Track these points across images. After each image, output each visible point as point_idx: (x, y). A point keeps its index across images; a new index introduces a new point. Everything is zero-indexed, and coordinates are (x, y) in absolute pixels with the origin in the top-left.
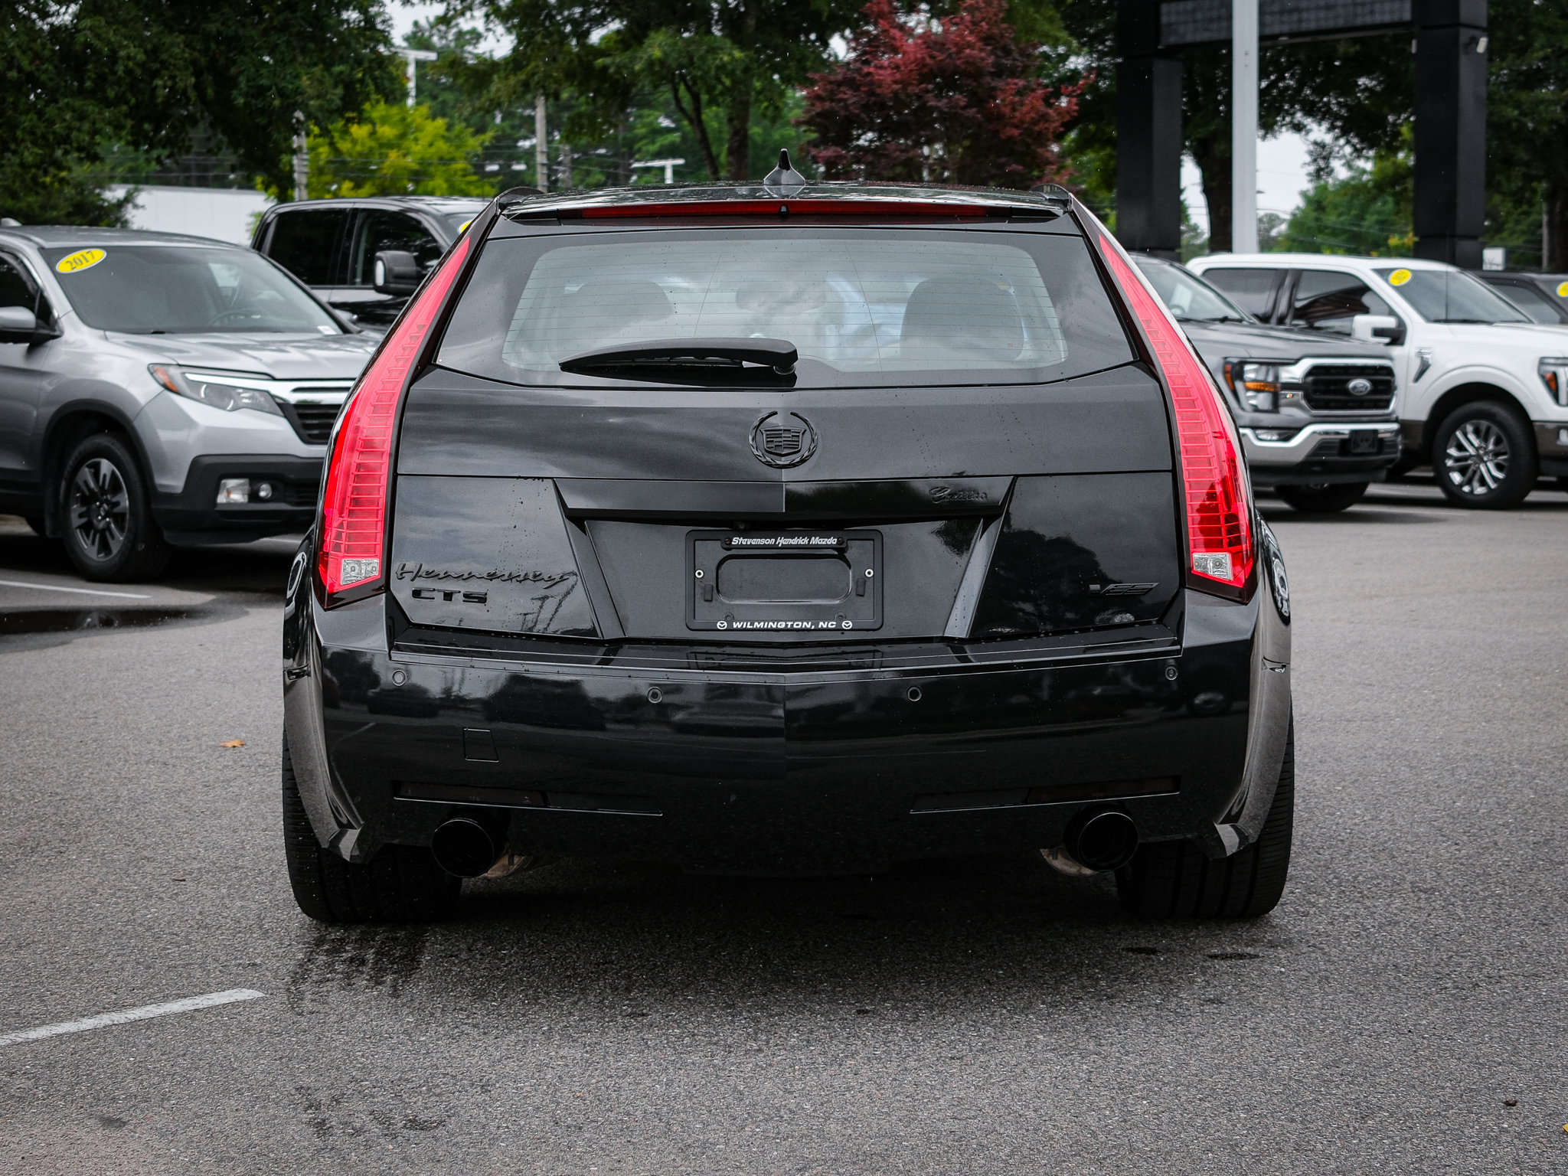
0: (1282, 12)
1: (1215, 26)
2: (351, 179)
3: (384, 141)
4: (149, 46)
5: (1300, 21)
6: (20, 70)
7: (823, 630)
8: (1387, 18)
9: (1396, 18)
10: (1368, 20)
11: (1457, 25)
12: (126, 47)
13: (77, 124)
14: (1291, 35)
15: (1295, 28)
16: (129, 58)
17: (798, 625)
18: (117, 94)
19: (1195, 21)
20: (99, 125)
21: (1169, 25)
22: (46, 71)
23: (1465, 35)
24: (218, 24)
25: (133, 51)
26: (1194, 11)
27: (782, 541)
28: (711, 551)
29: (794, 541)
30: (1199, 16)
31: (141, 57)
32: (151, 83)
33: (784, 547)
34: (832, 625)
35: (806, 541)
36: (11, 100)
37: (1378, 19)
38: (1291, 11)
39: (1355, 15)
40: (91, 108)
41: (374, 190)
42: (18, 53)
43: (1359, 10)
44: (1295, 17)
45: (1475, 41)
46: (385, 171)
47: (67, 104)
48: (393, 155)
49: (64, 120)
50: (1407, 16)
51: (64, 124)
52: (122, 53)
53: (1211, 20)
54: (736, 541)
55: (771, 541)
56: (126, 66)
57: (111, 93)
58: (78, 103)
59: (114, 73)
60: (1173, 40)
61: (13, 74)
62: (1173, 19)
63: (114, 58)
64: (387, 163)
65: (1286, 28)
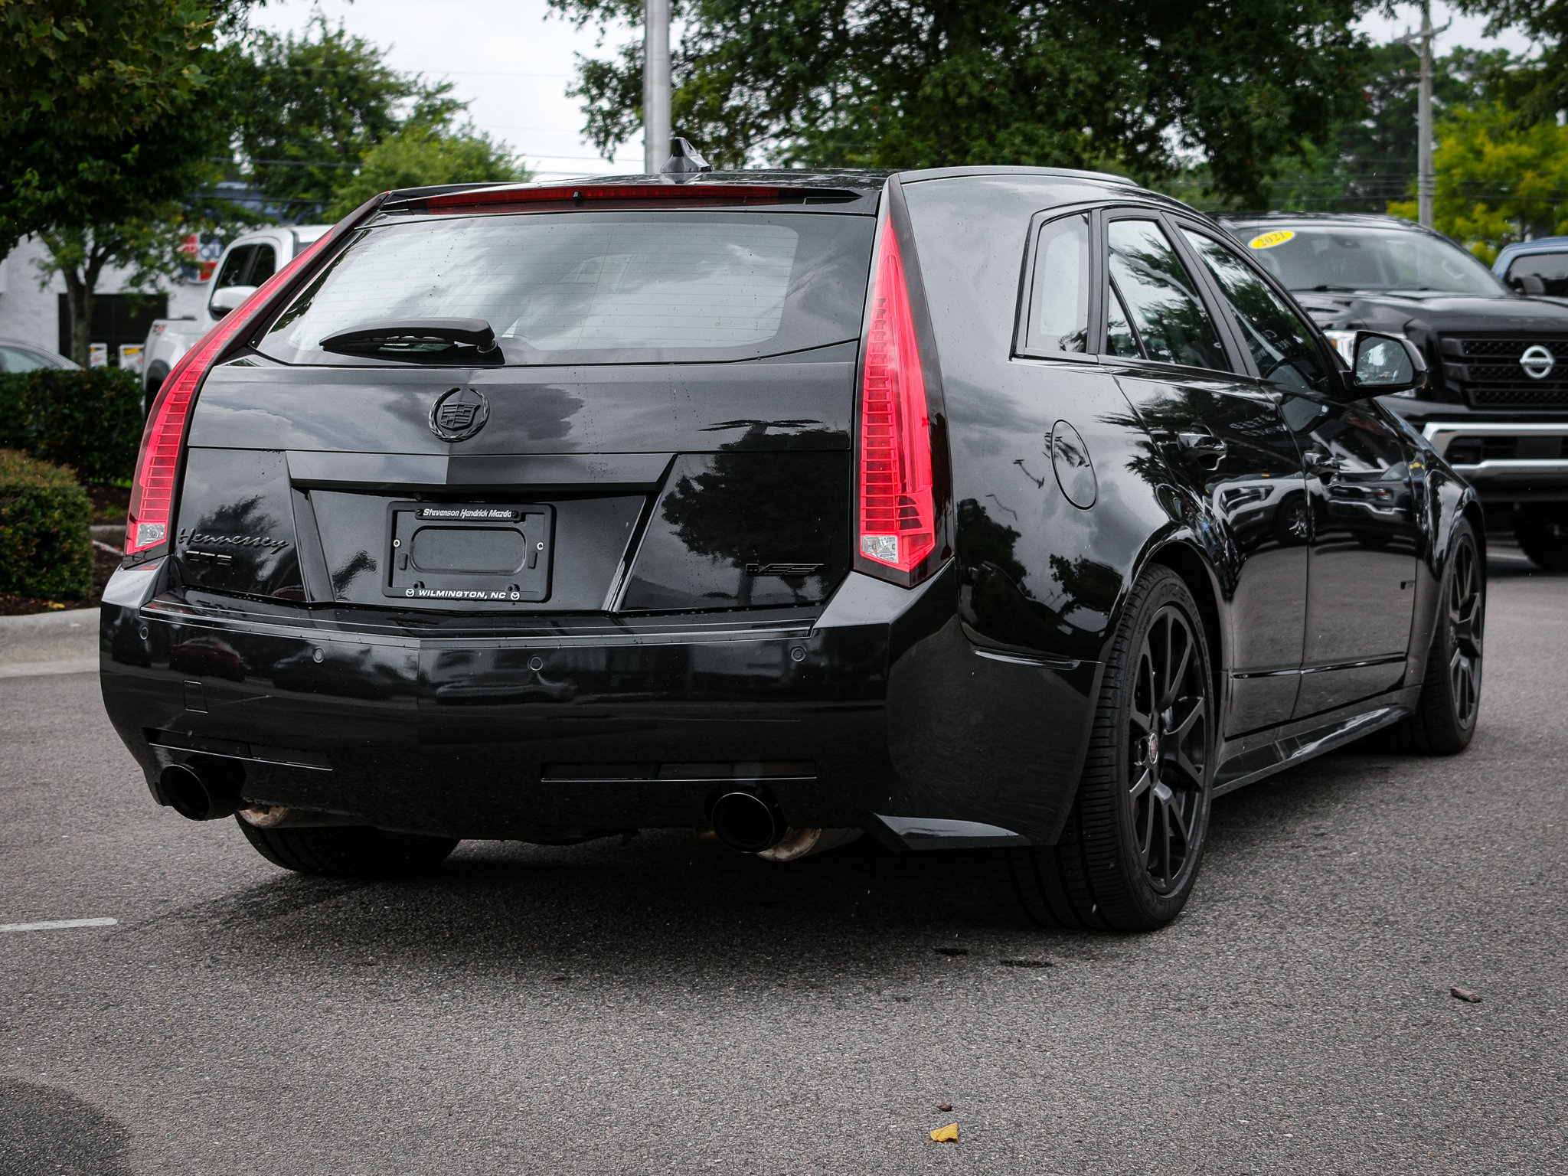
2: (1484, 201)
3: (1522, 161)
4: (1104, 68)
6: (970, 96)
7: (494, 600)
12: (1079, 69)
13: (1026, 148)
16: (1080, 80)
17: (473, 595)
18: (1067, 118)
20: (1048, 149)
22: (998, 96)
24: (1176, 45)
25: (1084, 73)
27: (466, 513)
28: (408, 522)
29: (476, 514)
31: (1093, 78)
32: (1103, 105)
33: (467, 520)
34: (502, 595)
35: (485, 513)
36: (964, 126)
40: (1041, 131)
41: (1510, 213)
42: (969, 79)
46: (1519, 194)
47: (1018, 129)
48: (1529, 175)
49: (1013, 145)
51: (1015, 148)
52: (1073, 76)
54: (427, 512)
55: (455, 513)
56: (1076, 89)
57: (1062, 116)
58: (1029, 128)
59: (1065, 96)
61: (963, 101)
63: (1064, 80)
64: (1523, 185)
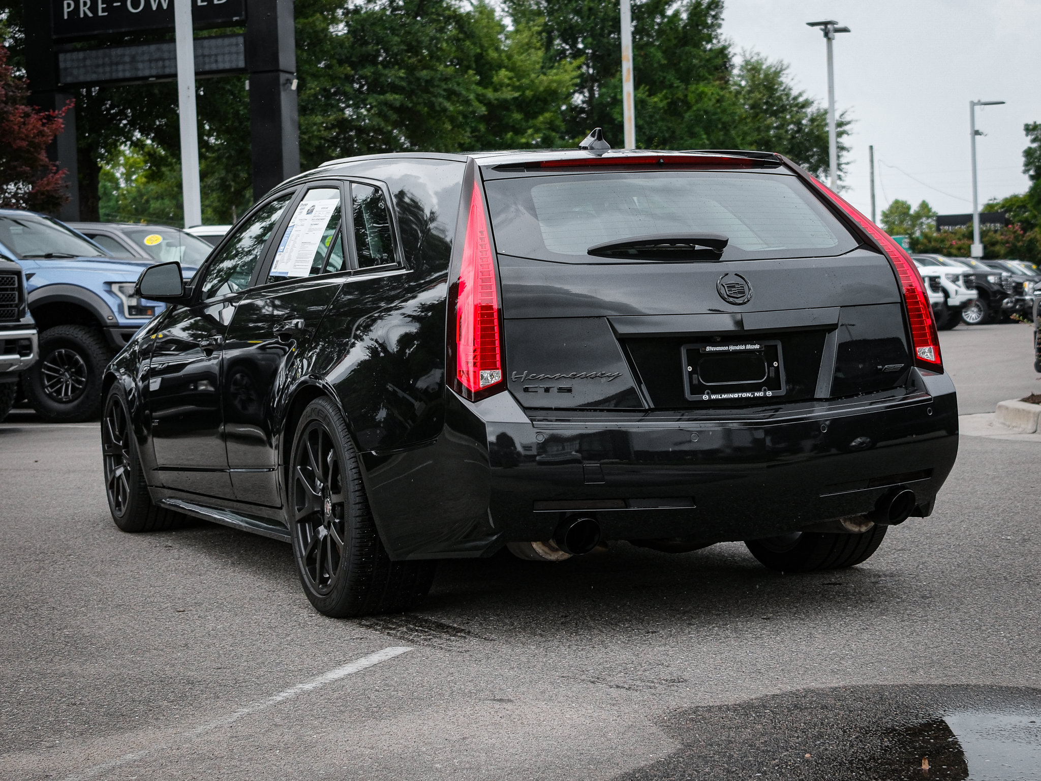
0: (150, 61)
1: (101, 70)
5: (164, 67)
8: (227, 66)
9: (234, 66)
10: (214, 67)
11: (278, 70)
14: (158, 77)
15: (160, 72)
19: (85, 66)
21: (66, 69)
23: (283, 77)
26: (85, 59)
27: (732, 348)
30: (88, 62)
35: (743, 347)
37: (221, 66)
38: (157, 60)
39: (204, 63)
43: (207, 60)
44: (160, 63)
45: (289, 82)
50: (242, 64)
53: (98, 66)
55: (726, 348)
60: (69, 79)
62: (69, 64)
65: (154, 72)
